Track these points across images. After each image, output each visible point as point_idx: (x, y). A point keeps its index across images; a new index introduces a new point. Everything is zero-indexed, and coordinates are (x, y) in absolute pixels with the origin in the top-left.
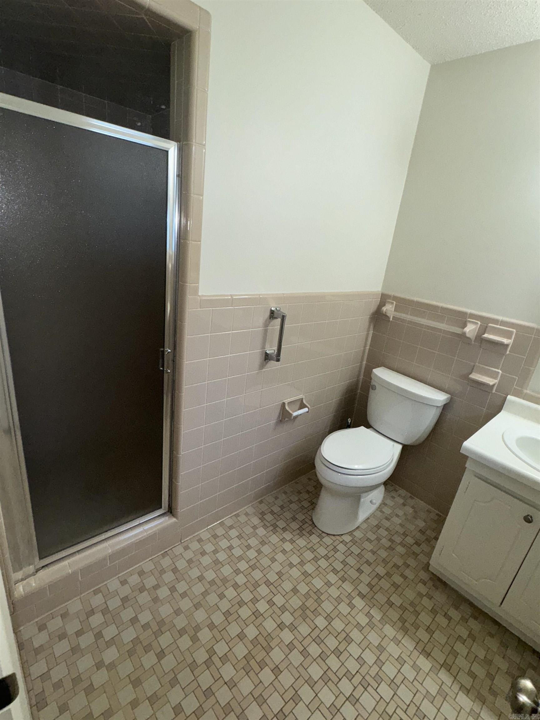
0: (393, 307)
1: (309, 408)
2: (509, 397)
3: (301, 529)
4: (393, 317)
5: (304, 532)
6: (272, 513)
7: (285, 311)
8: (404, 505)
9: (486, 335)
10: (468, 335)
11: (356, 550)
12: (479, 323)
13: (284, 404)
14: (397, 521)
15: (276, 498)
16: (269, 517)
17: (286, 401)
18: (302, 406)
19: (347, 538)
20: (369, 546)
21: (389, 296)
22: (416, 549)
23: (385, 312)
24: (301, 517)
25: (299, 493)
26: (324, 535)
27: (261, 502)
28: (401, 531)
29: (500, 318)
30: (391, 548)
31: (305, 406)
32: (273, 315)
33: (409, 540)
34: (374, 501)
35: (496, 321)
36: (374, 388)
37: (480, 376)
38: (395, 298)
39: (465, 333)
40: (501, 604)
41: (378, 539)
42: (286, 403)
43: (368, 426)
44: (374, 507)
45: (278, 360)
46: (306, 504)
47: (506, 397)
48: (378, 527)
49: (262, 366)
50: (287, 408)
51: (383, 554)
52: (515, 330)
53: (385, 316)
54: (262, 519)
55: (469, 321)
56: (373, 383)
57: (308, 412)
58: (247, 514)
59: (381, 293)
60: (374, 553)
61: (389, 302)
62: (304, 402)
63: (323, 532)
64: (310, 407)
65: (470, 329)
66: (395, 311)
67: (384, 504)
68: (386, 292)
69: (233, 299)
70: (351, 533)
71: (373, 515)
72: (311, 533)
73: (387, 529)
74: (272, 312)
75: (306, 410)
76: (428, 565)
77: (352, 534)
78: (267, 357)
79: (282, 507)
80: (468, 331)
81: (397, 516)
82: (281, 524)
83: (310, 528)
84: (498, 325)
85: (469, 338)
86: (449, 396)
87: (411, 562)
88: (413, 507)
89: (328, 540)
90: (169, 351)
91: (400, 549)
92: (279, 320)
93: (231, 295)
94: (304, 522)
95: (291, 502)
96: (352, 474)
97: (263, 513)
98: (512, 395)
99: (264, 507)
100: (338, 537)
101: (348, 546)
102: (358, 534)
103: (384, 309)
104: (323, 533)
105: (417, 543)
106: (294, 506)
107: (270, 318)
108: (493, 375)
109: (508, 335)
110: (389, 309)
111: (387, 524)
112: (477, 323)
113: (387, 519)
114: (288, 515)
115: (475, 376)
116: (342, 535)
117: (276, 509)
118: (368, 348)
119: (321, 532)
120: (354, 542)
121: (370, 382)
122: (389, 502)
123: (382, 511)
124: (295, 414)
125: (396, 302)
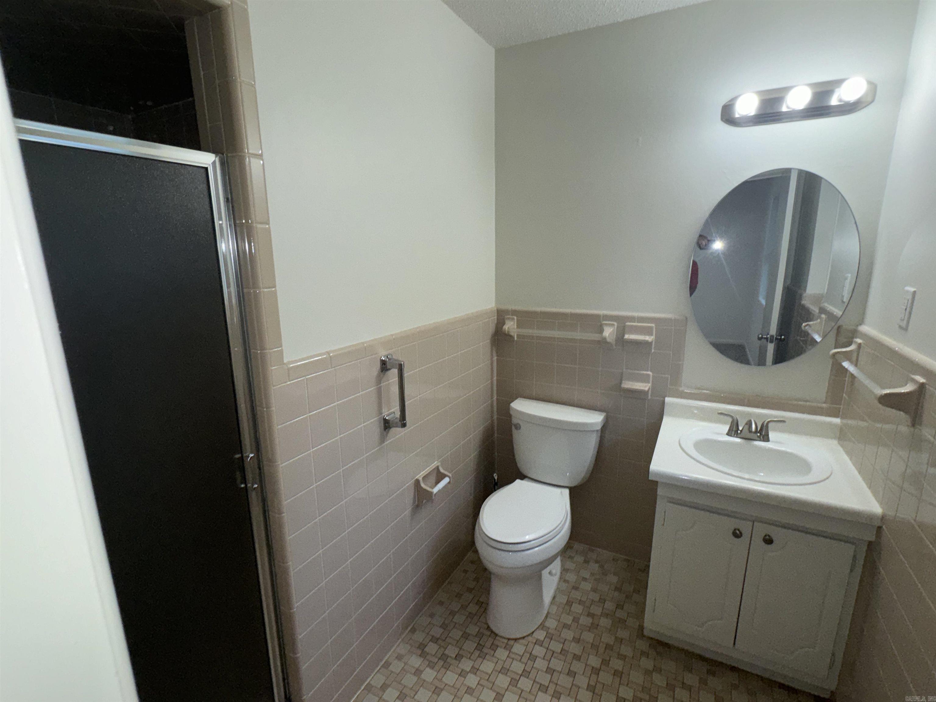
0: (514, 323)
1: (449, 477)
2: (667, 400)
3: (480, 647)
4: (517, 335)
5: (485, 650)
6: (434, 640)
7: (399, 357)
8: (586, 562)
9: (627, 336)
10: (608, 340)
11: (556, 647)
12: (615, 324)
13: (417, 481)
14: (586, 586)
15: (432, 616)
16: (432, 648)
17: (420, 476)
18: (440, 477)
19: (541, 635)
20: (568, 635)
21: (506, 312)
22: (620, 614)
23: (508, 332)
24: (473, 630)
25: (459, 596)
26: (511, 642)
27: (413, 631)
28: (596, 597)
29: (636, 314)
30: (594, 627)
31: (443, 476)
32: (384, 366)
33: (610, 606)
34: (554, 572)
35: (632, 319)
36: (518, 427)
37: (631, 383)
38: (515, 312)
39: (605, 339)
40: (734, 644)
41: (576, 620)
42: (421, 479)
43: (523, 477)
44: (556, 579)
45: (404, 425)
46: (473, 608)
47: (664, 400)
48: (569, 603)
49: (383, 439)
50: (423, 485)
51: (589, 637)
52: (653, 325)
53: (508, 336)
54: (423, 655)
55: (606, 324)
56: (515, 421)
57: (449, 483)
58: (399, 658)
59: (496, 309)
60: (577, 640)
61: (509, 318)
62: (442, 470)
63: (509, 639)
64: (450, 475)
65: (609, 332)
66: (518, 327)
67: (564, 570)
68: (503, 307)
69: (331, 357)
70: (542, 626)
71: (558, 590)
72: (494, 648)
73: (580, 602)
74: (383, 363)
75: (446, 480)
76: (641, 628)
77: (544, 626)
78: (387, 425)
79: (444, 626)
80: (607, 335)
81: (585, 579)
82: (452, 651)
83: (491, 640)
84: (635, 322)
85: (608, 343)
86: (605, 414)
87: (623, 634)
88: (597, 562)
89: (518, 648)
90: (252, 455)
91: (605, 622)
92: (395, 372)
93: (328, 353)
94: (480, 635)
95: (453, 613)
96: (528, 548)
97: (422, 647)
98: (669, 396)
99: (419, 637)
100: (530, 638)
101: (546, 644)
102: (552, 624)
103: (506, 327)
104: (510, 641)
105: (620, 606)
106: (459, 619)
107: (382, 371)
108: (645, 379)
109: (648, 331)
110: (510, 326)
111: (576, 595)
112: (613, 325)
113: (576, 588)
114: (457, 634)
115: (628, 385)
116: (533, 632)
117: (437, 632)
118: (495, 378)
119: (506, 641)
120: (550, 637)
121: (511, 420)
122: (570, 565)
123: (566, 581)
124: (435, 490)
125: (517, 317)
